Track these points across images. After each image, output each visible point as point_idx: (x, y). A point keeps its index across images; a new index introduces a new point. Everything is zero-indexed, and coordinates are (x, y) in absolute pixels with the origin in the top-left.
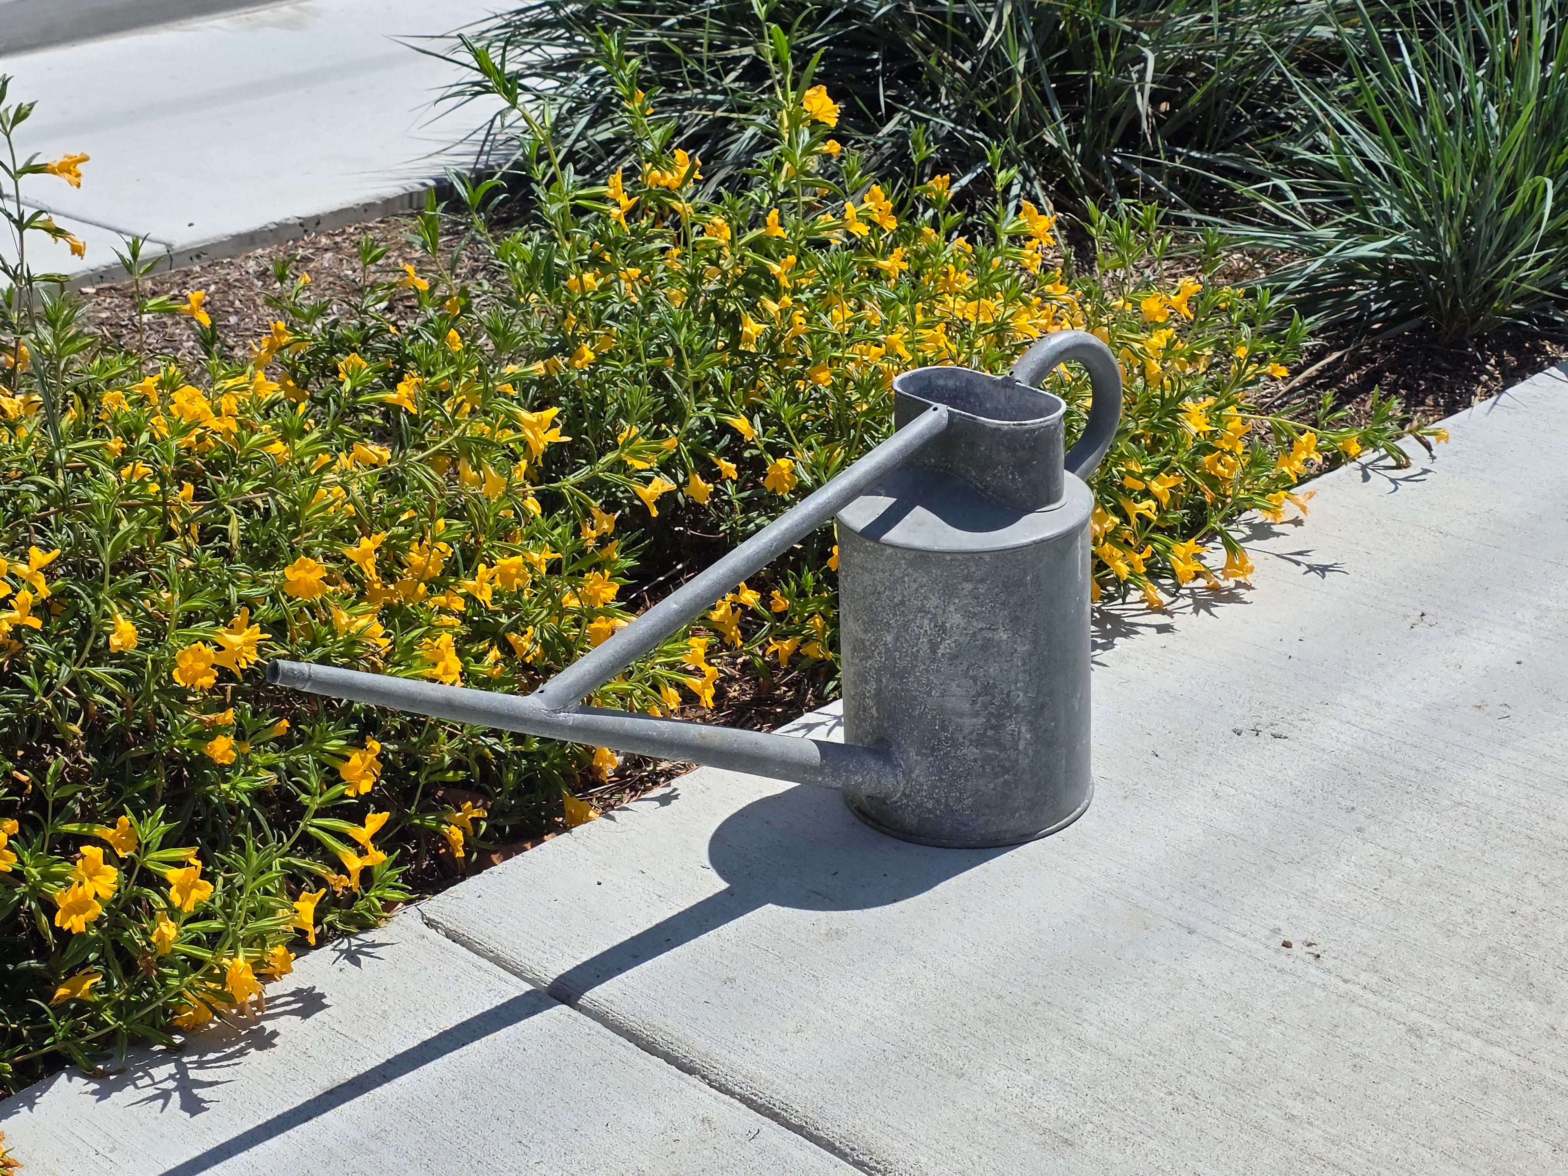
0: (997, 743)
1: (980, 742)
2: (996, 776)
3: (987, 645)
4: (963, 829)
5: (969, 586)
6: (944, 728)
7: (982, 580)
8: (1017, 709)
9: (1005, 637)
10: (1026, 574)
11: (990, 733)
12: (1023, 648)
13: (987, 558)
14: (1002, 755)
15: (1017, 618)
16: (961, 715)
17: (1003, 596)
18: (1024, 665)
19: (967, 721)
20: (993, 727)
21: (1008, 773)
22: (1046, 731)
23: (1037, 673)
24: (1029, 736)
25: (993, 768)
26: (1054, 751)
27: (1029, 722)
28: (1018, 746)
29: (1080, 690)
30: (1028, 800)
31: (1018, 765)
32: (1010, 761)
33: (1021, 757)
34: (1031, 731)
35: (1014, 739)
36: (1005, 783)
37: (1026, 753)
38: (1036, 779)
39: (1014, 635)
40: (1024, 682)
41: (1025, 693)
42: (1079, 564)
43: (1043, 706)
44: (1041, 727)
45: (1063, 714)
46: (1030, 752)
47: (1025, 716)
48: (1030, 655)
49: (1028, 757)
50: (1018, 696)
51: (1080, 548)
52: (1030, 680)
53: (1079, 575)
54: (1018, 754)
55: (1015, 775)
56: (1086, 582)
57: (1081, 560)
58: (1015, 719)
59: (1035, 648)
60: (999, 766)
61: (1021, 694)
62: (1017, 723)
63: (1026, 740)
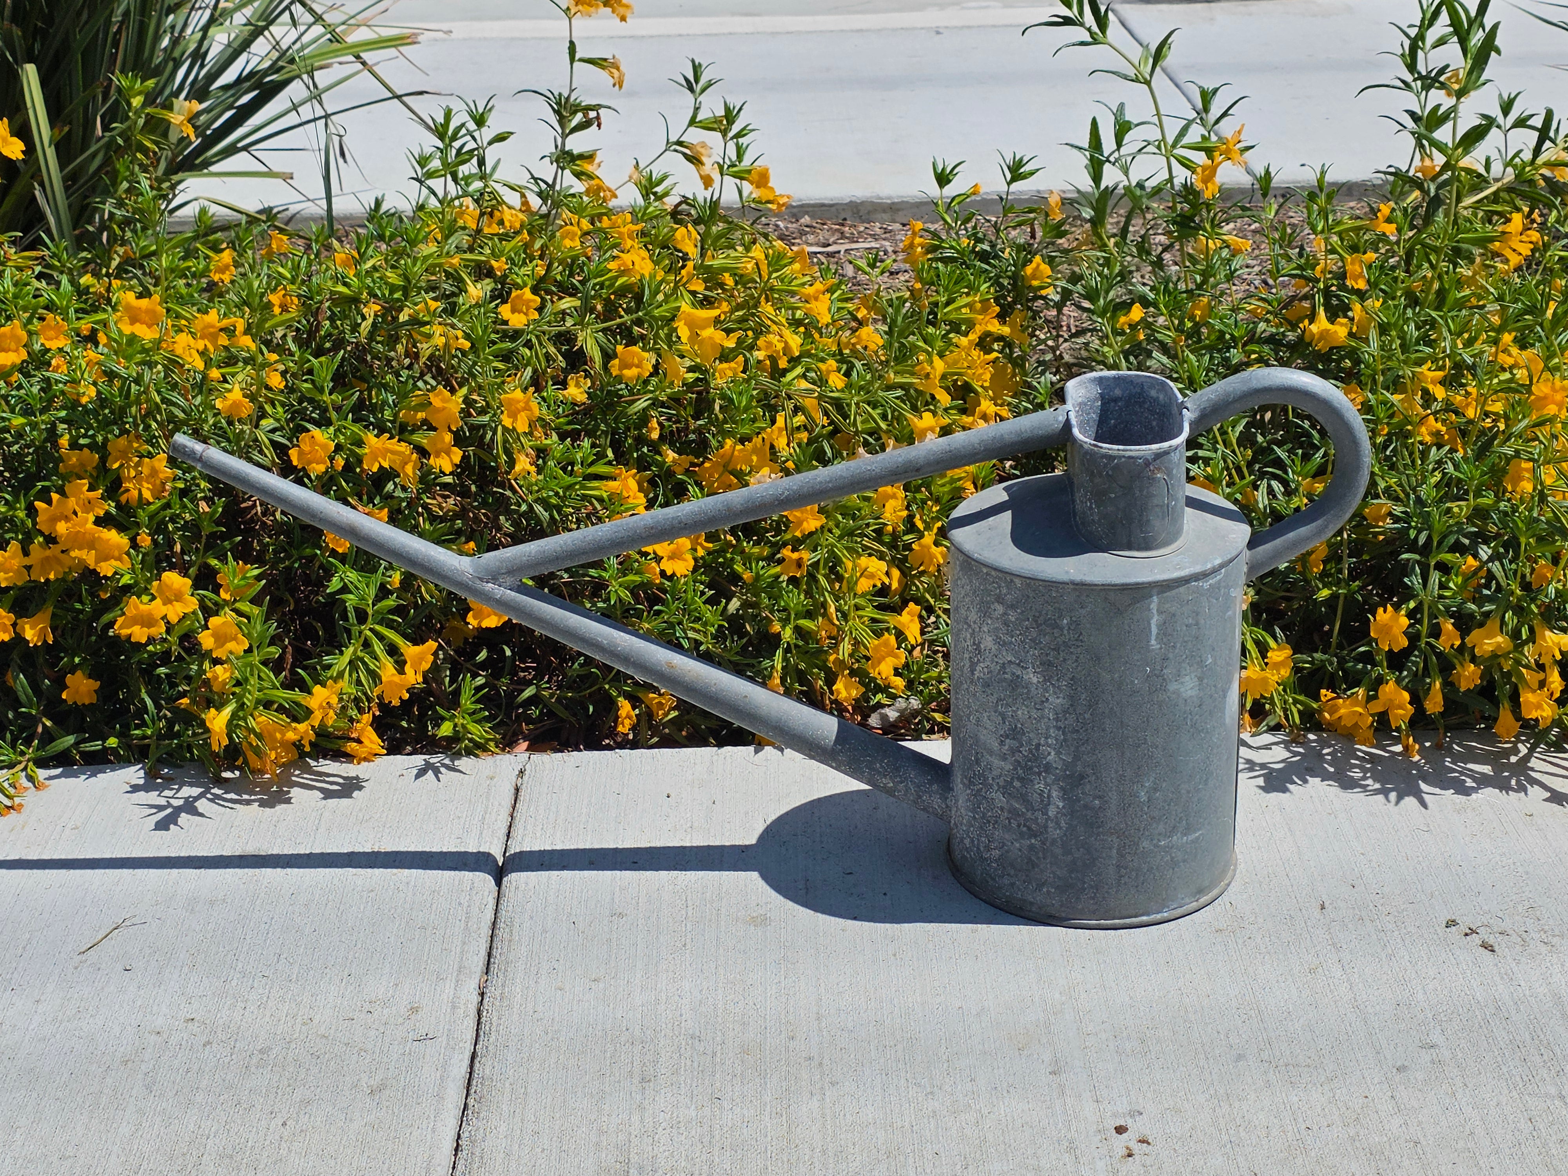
0: (1024, 798)
1: (1005, 789)
2: (1022, 835)
3: (1015, 683)
4: (991, 882)
5: (1000, 609)
6: (977, 761)
7: (1013, 607)
8: (1048, 768)
9: (1035, 680)
10: (1061, 617)
11: (1017, 784)
12: (1057, 701)
13: (1018, 582)
14: (1029, 815)
15: (1050, 664)
16: (991, 753)
17: (1034, 633)
18: (1057, 719)
19: (996, 762)
20: (1020, 779)
21: (1035, 836)
22: (1086, 806)
23: (1075, 736)
24: (1061, 804)
25: (1019, 826)
26: (1098, 834)
27: (1062, 788)
28: (1047, 810)
29: (1152, 779)
30: (1059, 878)
31: (1047, 832)
32: (1038, 824)
33: (1051, 824)
34: (1064, 800)
35: (1042, 801)
36: (1032, 847)
37: (1058, 823)
38: (1070, 858)
39: (1045, 680)
40: (1056, 740)
41: (1058, 753)
42: (1154, 630)
43: (1082, 777)
44: (1078, 800)
45: (1114, 797)
46: (1063, 824)
47: (1057, 779)
48: (1066, 712)
49: (1060, 828)
50: (1049, 754)
51: (1155, 611)
52: (1065, 740)
53: (1153, 642)
54: (1047, 820)
55: (1044, 843)
56: (1171, 656)
57: (1159, 627)
58: (1045, 778)
59: (1072, 705)
60: (1025, 825)
61: (1053, 753)
62: (1046, 784)
63: (1058, 807)
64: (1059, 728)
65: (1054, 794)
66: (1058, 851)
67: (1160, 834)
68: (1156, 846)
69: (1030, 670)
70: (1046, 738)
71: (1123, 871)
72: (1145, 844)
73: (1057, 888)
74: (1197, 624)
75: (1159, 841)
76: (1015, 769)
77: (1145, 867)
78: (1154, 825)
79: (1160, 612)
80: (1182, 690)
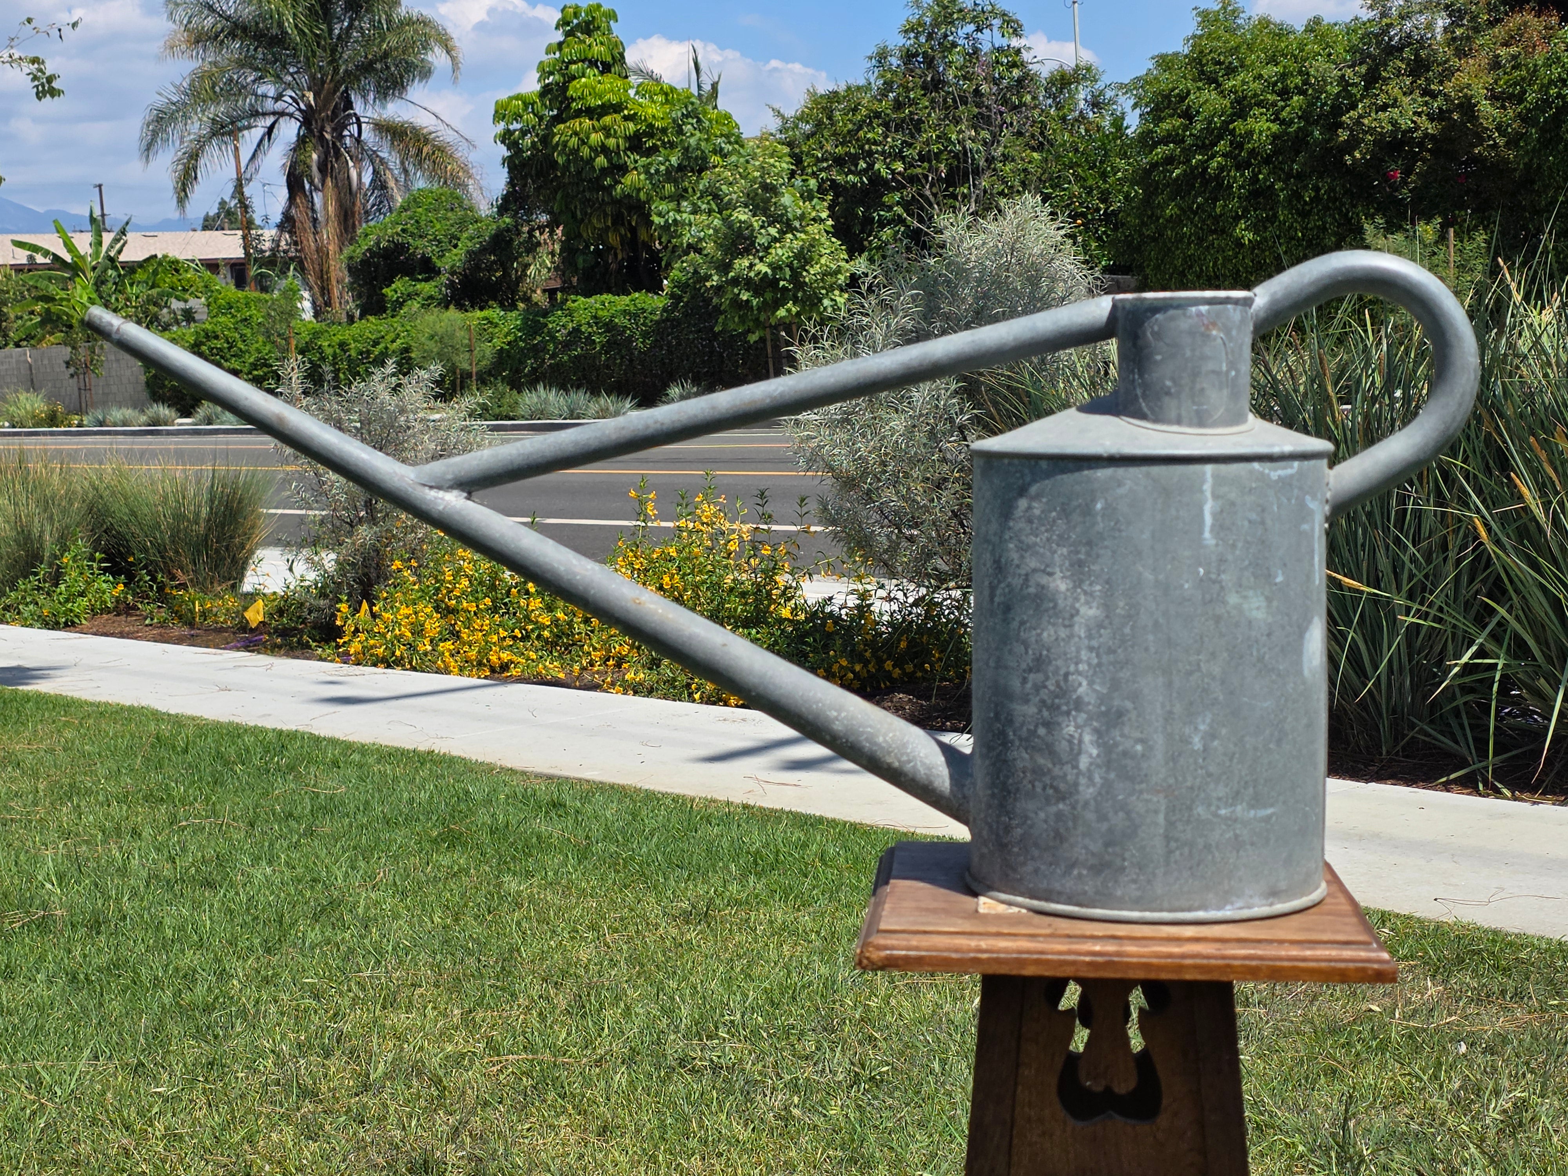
0: (1050, 750)
1: (1029, 742)
2: (1048, 801)
8: (1079, 704)
9: (1063, 588)
10: (1094, 500)
11: (1042, 731)
12: (1089, 613)
14: (1056, 771)
15: (1081, 564)
20: (1045, 724)
21: (1064, 800)
22: (1125, 754)
23: (1111, 657)
24: (1095, 752)
25: (1044, 789)
26: (1141, 792)
27: (1096, 731)
28: (1078, 762)
29: (1208, 720)
30: (1093, 854)
31: (1078, 792)
32: (1066, 782)
33: (1083, 781)
34: (1099, 746)
35: (1072, 749)
36: (1059, 816)
37: (1090, 779)
38: (1104, 826)
39: (1075, 587)
40: (1089, 664)
41: (1091, 683)
42: (1208, 520)
43: (1120, 714)
44: (1116, 745)
45: (1159, 740)
46: (1097, 779)
47: (1090, 718)
48: (1100, 626)
49: (1094, 785)
50: (1080, 684)
51: (1208, 494)
52: (1099, 665)
53: (1207, 534)
54: (1077, 775)
55: (1074, 808)
56: (1230, 557)
57: (1214, 515)
58: (1075, 719)
59: (1107, 617)
60: (1052, 786)
61: (1085, 683)
62: (1077, 727)
63: (1091, 756)
64: (1091, 649)
65: (1087, 738)
66: (1090, 816)
67: (1219, 799)
68: (1216, 815)
69: (1059, 574)
70: (1077, 664)
71: (1173, 845)
72: (1200, 810)
73: (1091, 868)
74: (1263, 523)
75: (1218, 808)
76: (1040, 711)
77: (1201, 841)
78: (1212, 786)
79: (1215, 497)
80: (1245, 606)
